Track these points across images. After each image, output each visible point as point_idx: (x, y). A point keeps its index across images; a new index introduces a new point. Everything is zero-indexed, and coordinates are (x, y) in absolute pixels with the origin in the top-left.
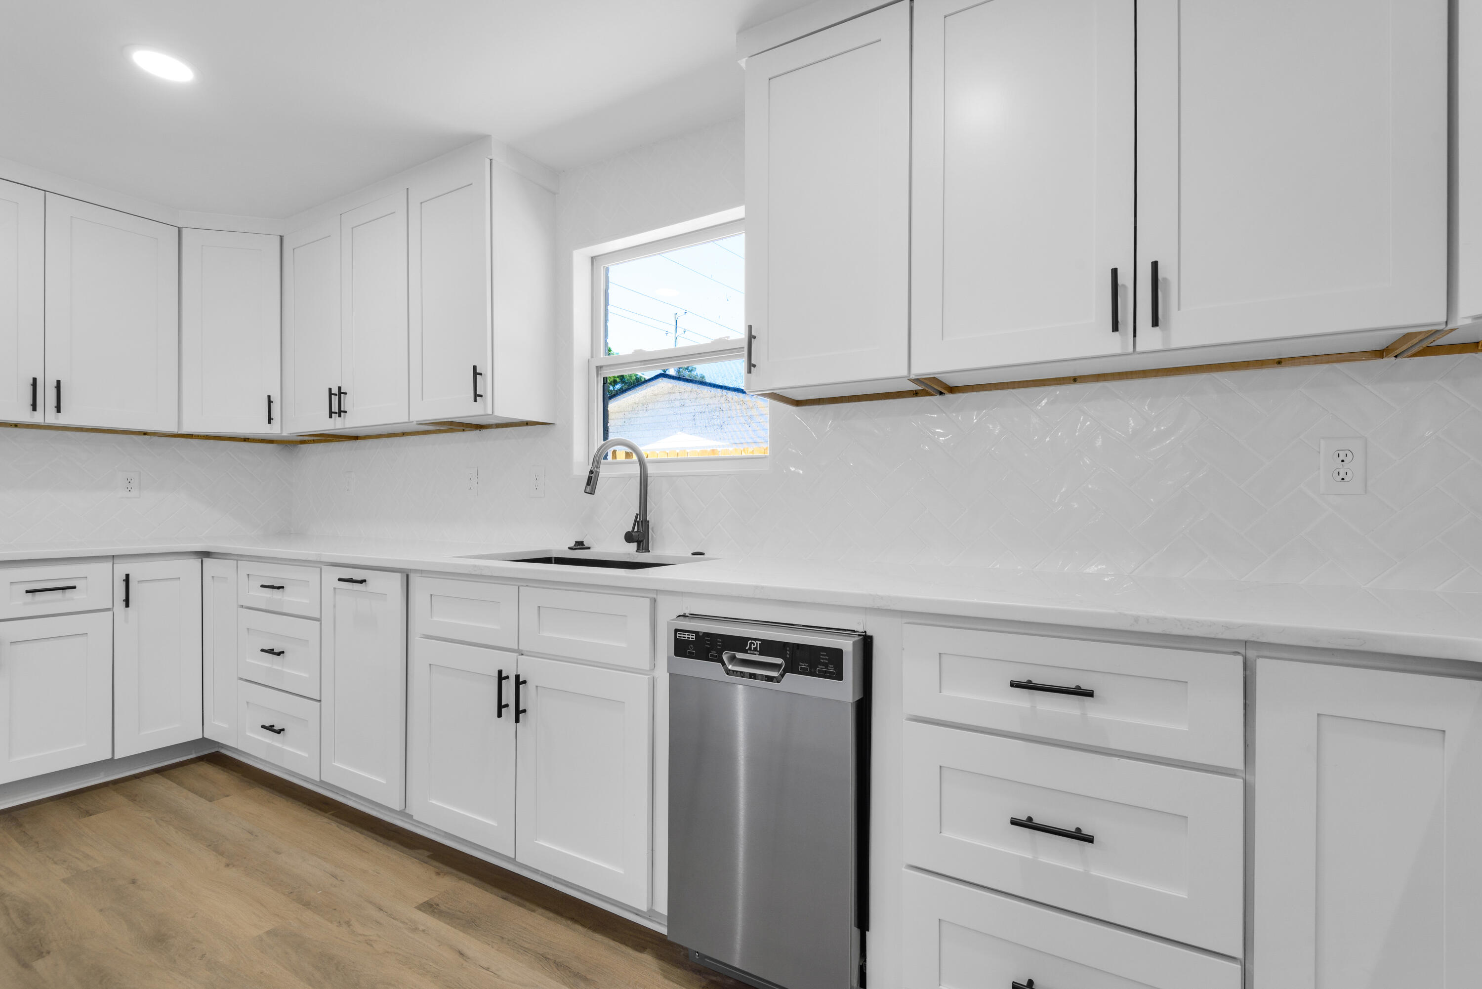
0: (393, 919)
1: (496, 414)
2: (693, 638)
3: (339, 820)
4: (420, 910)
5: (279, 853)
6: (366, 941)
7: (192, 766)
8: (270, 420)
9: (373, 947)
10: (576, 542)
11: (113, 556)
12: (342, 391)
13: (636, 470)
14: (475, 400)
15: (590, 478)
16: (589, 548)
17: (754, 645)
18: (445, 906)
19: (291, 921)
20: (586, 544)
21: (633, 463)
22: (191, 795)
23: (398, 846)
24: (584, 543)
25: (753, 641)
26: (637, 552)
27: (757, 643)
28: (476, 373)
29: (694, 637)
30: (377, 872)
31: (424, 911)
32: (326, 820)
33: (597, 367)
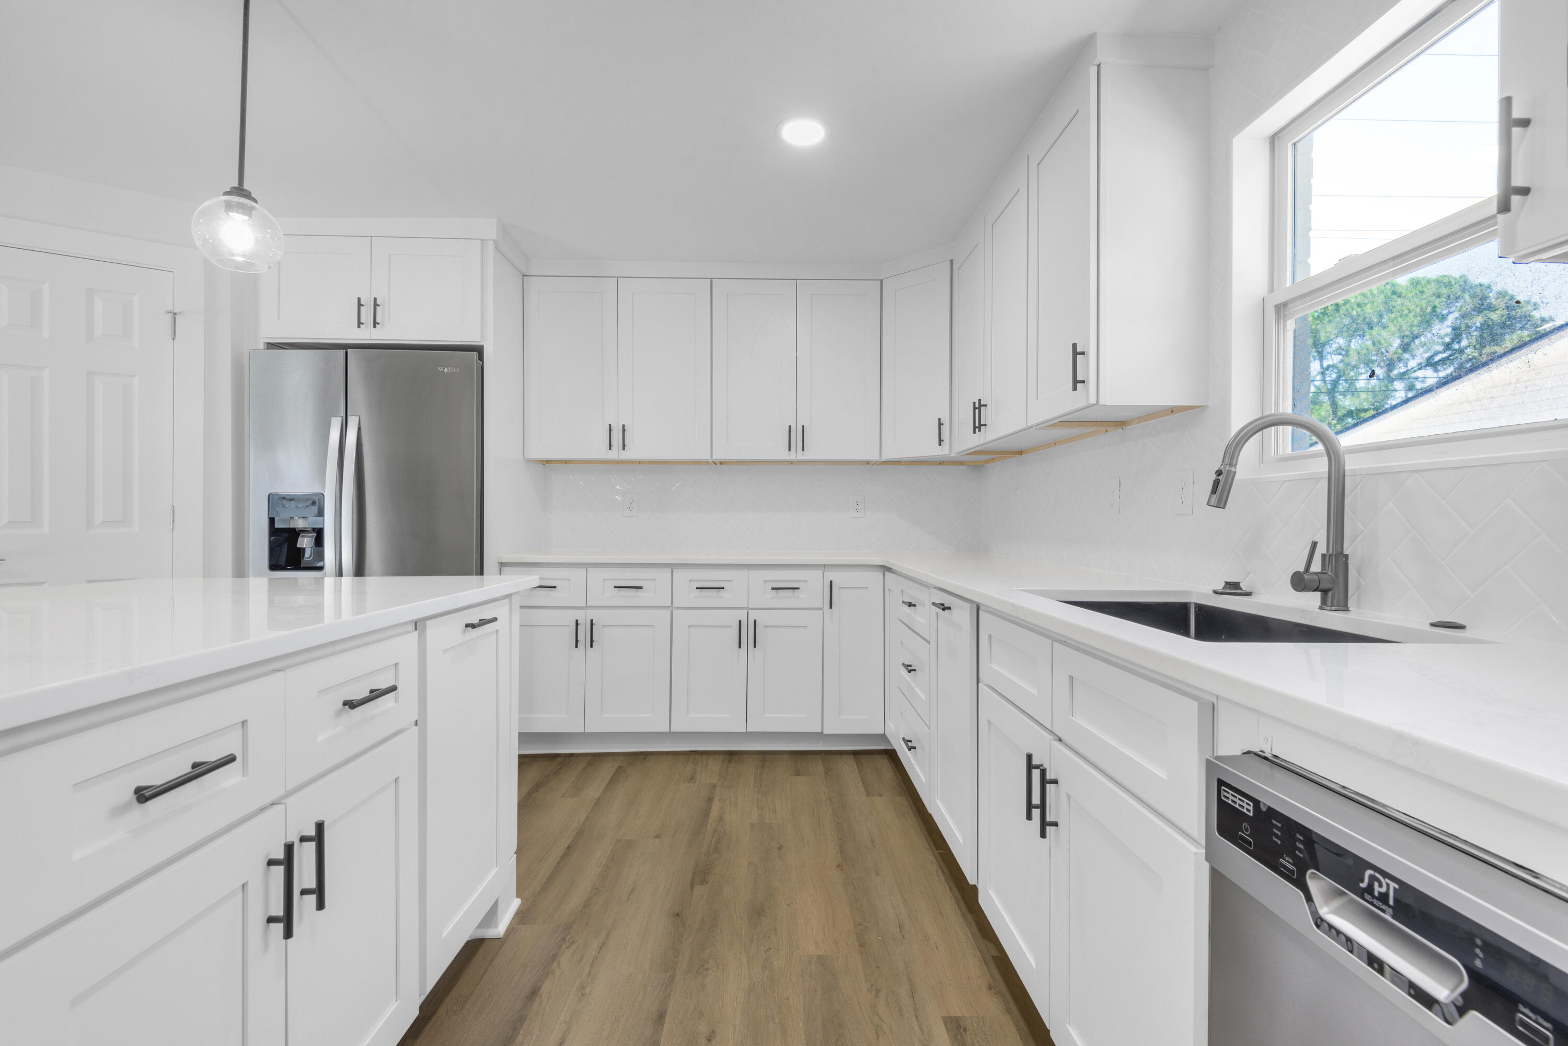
0: (916, 1017)
1: (1102, 402)
2: (1249, 810)
3: (942, 863)
4: (946, 1024)
5: (878, 874)
6: (878, 1026)
7: (878, 757)
8: (941, 441)
9: (878, 1039)
10: (1227, 583)
11: (824, 565)
12: (982, 403)
13: (1321, 466)
14: (1075, 388)
15: (1216, 483)
16: (1249, 594)
17: (1381, 885)
18: (972, 1039)
19: (840, 957)
20: (1244, 587)
21: (1316, 455)
22: (860, 784)
23: (973, 925)
24: (1242, 585)
25: (1377, 875)
26: (1321, 608)
27: (1388, 885)
28: (1075, 353)
29: (1251, 808)
30: (936, 946)
31: (948, 1029)
32: (932, 858)
33: (1277, 306)
